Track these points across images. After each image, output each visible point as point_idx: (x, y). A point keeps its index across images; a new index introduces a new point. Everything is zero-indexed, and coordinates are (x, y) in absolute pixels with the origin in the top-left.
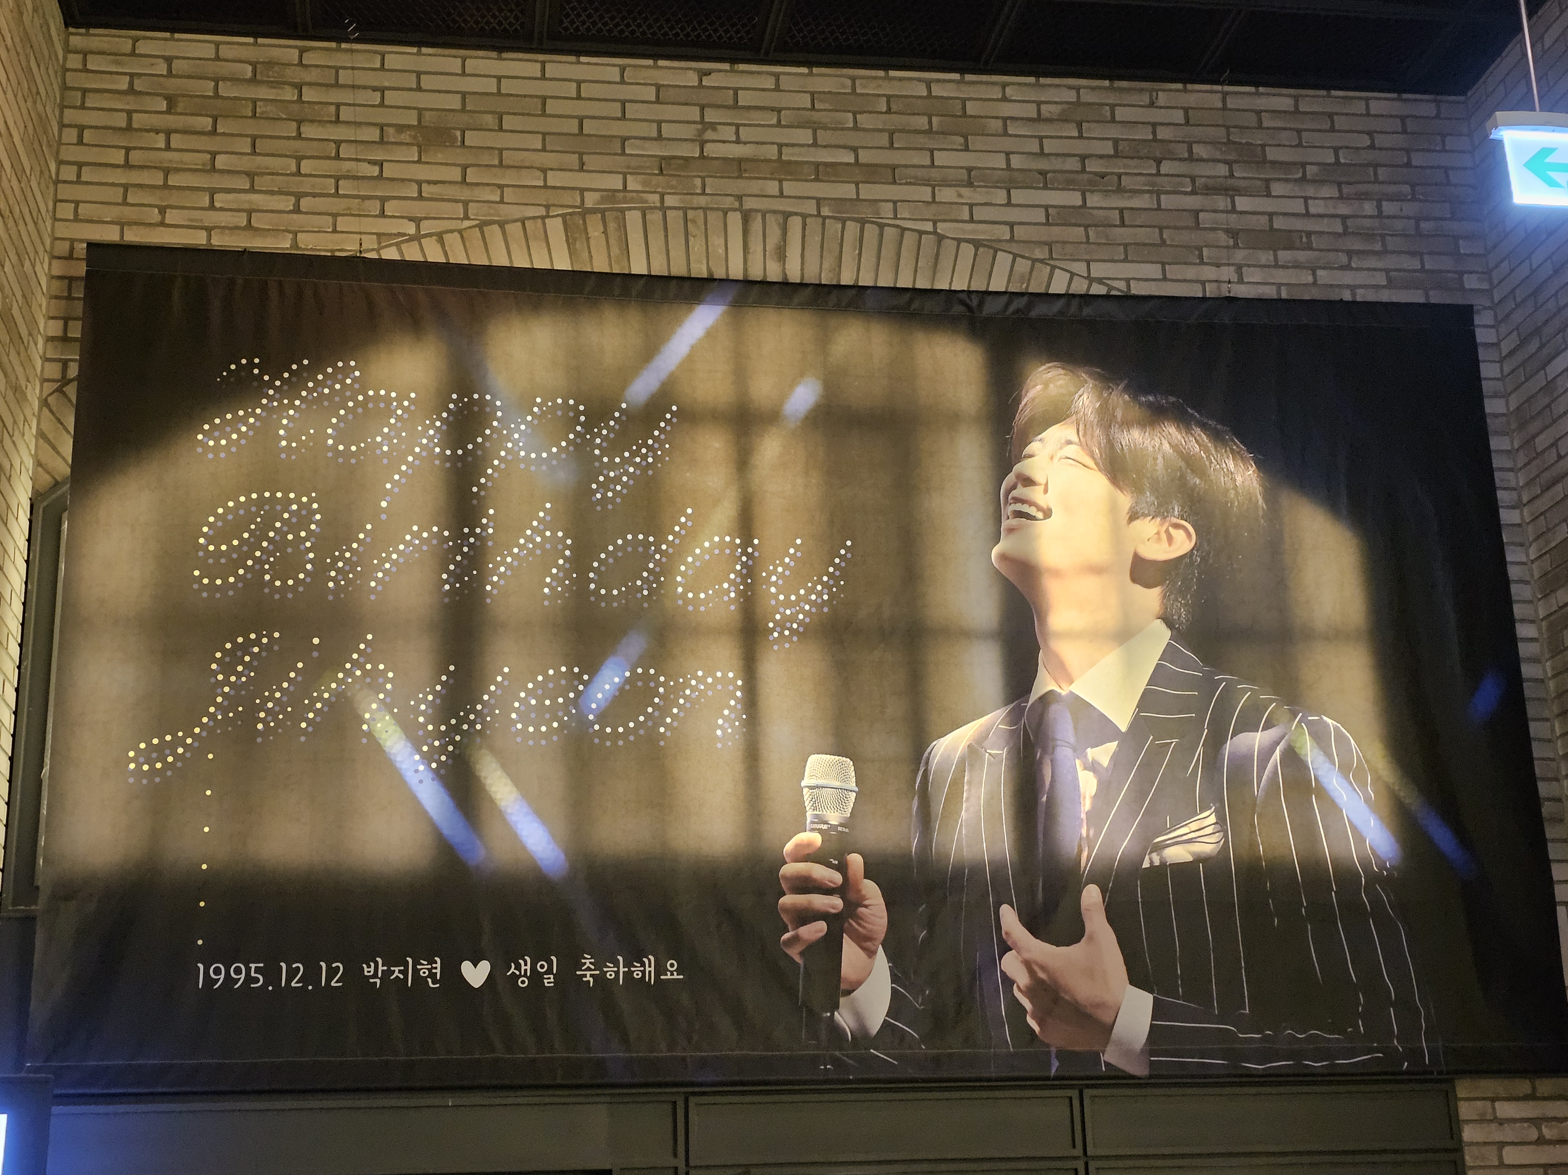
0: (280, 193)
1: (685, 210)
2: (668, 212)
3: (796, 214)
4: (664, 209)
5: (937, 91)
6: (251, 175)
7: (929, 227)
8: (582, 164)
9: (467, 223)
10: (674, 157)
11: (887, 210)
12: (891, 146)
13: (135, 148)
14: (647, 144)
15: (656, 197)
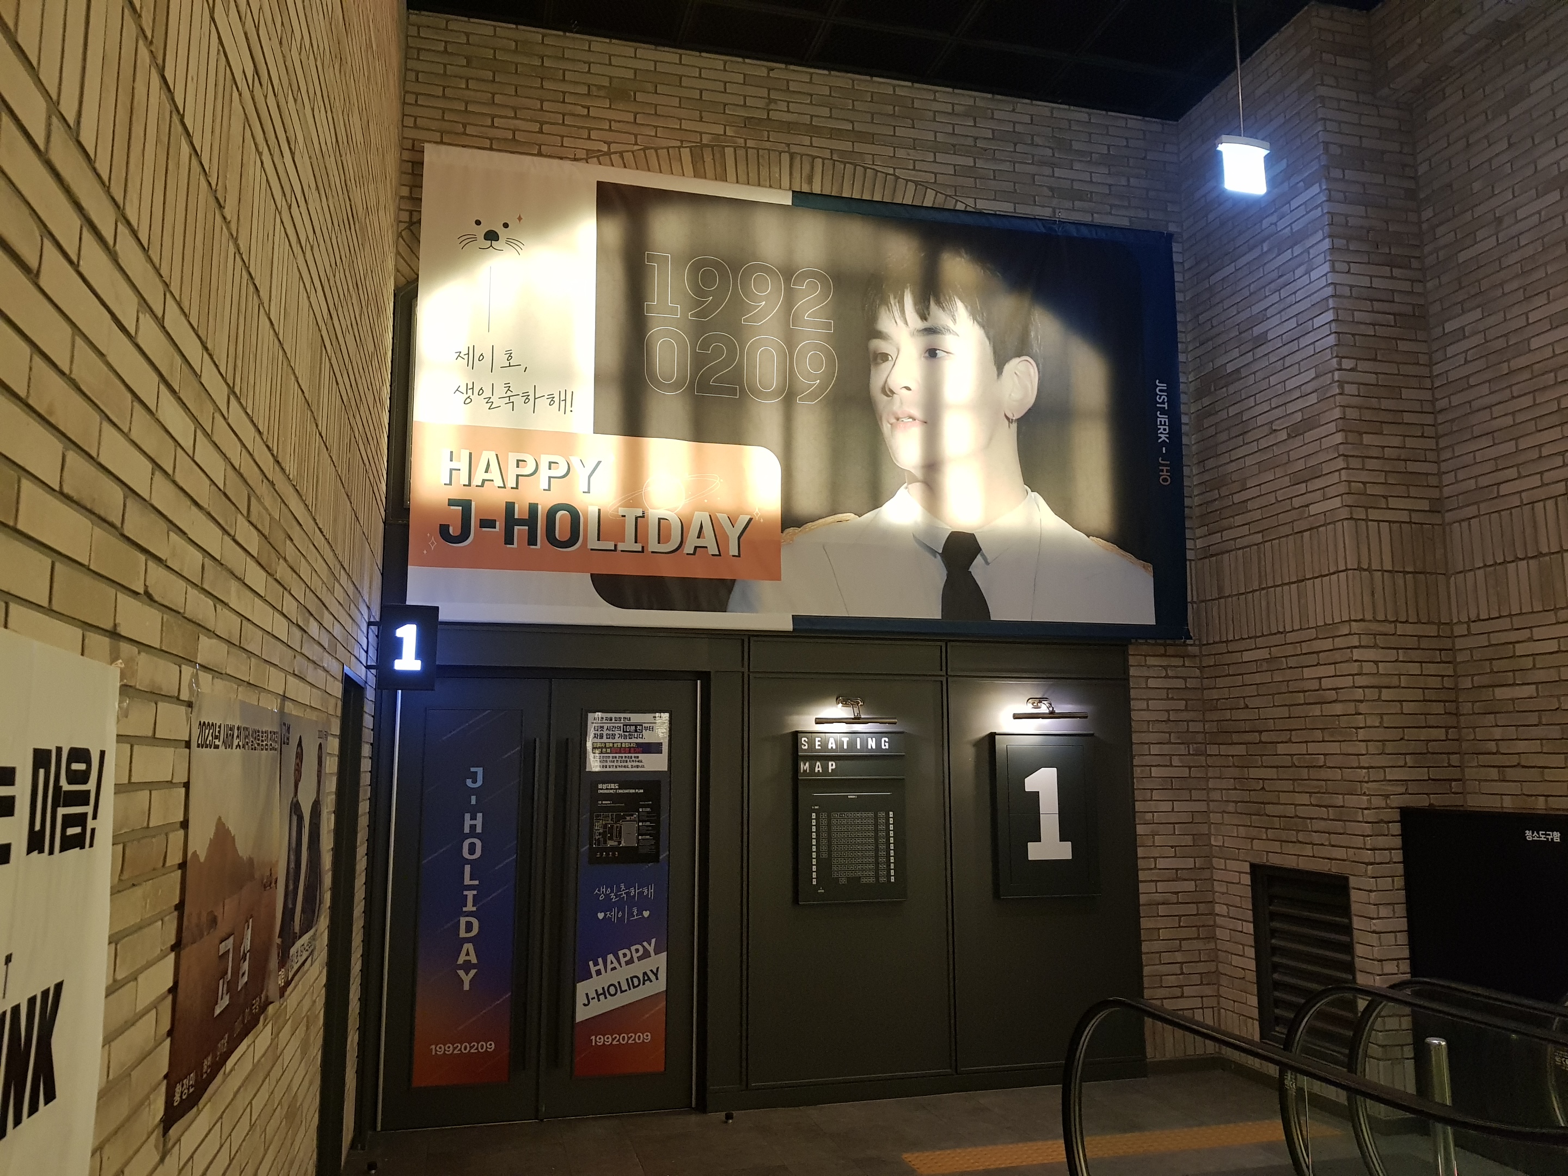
0: (531, 121)
1: (758, 149)
2: (750, 151)
3: (820, 157)
4: (746, 148)
5: (899, 92)
6: (515, 109)
7: (891, 171)
8: (701, 118)
9: (636, 147)
10: (752, 118)
11: (869, 160)
12: (872, 122)
13: (448, 87)
14: (738, 108)
15: (742, 140)
